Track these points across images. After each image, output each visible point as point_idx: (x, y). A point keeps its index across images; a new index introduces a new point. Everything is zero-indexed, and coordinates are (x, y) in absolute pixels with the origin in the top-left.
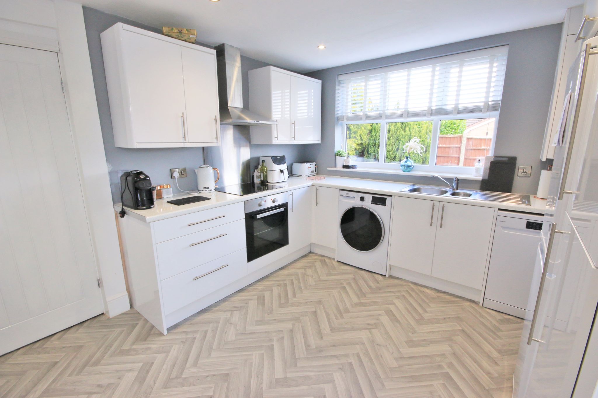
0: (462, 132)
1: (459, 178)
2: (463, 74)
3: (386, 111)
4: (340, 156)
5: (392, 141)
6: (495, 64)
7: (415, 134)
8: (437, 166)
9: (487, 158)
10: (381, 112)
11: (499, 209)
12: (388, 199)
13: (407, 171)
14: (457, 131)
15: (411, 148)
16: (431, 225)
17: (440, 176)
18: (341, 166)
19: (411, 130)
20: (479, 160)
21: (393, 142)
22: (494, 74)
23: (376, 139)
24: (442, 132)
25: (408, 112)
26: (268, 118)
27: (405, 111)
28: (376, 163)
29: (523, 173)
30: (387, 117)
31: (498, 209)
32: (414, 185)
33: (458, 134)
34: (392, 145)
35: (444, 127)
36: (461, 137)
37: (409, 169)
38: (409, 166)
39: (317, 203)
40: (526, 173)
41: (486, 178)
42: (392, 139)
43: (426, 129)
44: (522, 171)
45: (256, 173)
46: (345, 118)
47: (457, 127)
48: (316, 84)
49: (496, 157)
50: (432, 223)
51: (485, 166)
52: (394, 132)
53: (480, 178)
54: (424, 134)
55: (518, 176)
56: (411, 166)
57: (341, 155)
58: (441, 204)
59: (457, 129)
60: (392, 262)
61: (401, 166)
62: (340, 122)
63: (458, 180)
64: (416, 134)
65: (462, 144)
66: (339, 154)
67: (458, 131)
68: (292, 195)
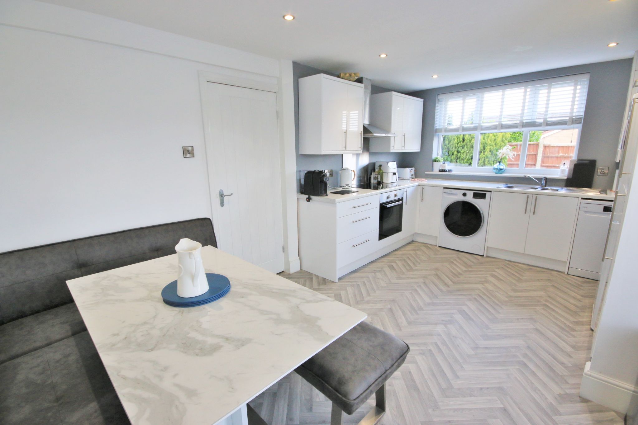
0: (537, 140)
1: (547, 178)
2: (551, 94)
3: (482, 124)
4: (437, 162)
5: (466, 149)
6: (579, 87)
7: (490, 142)
8: (526, 168)
9: (571, 161)
10: (477, 125)
11: (583, 199)
12: (488, 194)
13: (500, 173)
14: (532, 139)
15: (504, 155)
16: (525, 213)
17: (532, 176)
18: (438, 170)
19: (486, 139)
20: (564, 163)
21: (467, 151)
22: (577, 95)
23: (450, 147)
24: (516, 140)
25: (502, 124)
26: (388, 131)
27: (499, 124)
28: (470, 167)
29: (601, 173)
30: (482, 129)
31: (581, 198)
32: (507, 184)
33: (533, 141)
34: (467, 153)
35: (518, 135)
36: (537, 144)
37: (501, 172)
38: (501, 169)
39: (422, 199)
40: (604, 173)
41: (571, 177)
42: (467, 147)
43: (502, 137)
44: (601, 171)
45: (373, 176)
46: (443, 130)
47: (532, 134)
48: (418, 102)
49: (578, 160)
50: (526, 211)
51: (569, 167)
52: (468, 140)
53: (565, 178)
54: (500, 142)
55: (597, 175)
56: (503, 169)
57: (439, 161)
58: (535, 196)
59: (532, 136)
60: (489, 244)
61: (494, 169)
62: (437, 133)
63: (546, 179)
64: (492, 142)
65: (539, 152)
66: (437, 160)
67: (534, 138)
68: (407, 191)
